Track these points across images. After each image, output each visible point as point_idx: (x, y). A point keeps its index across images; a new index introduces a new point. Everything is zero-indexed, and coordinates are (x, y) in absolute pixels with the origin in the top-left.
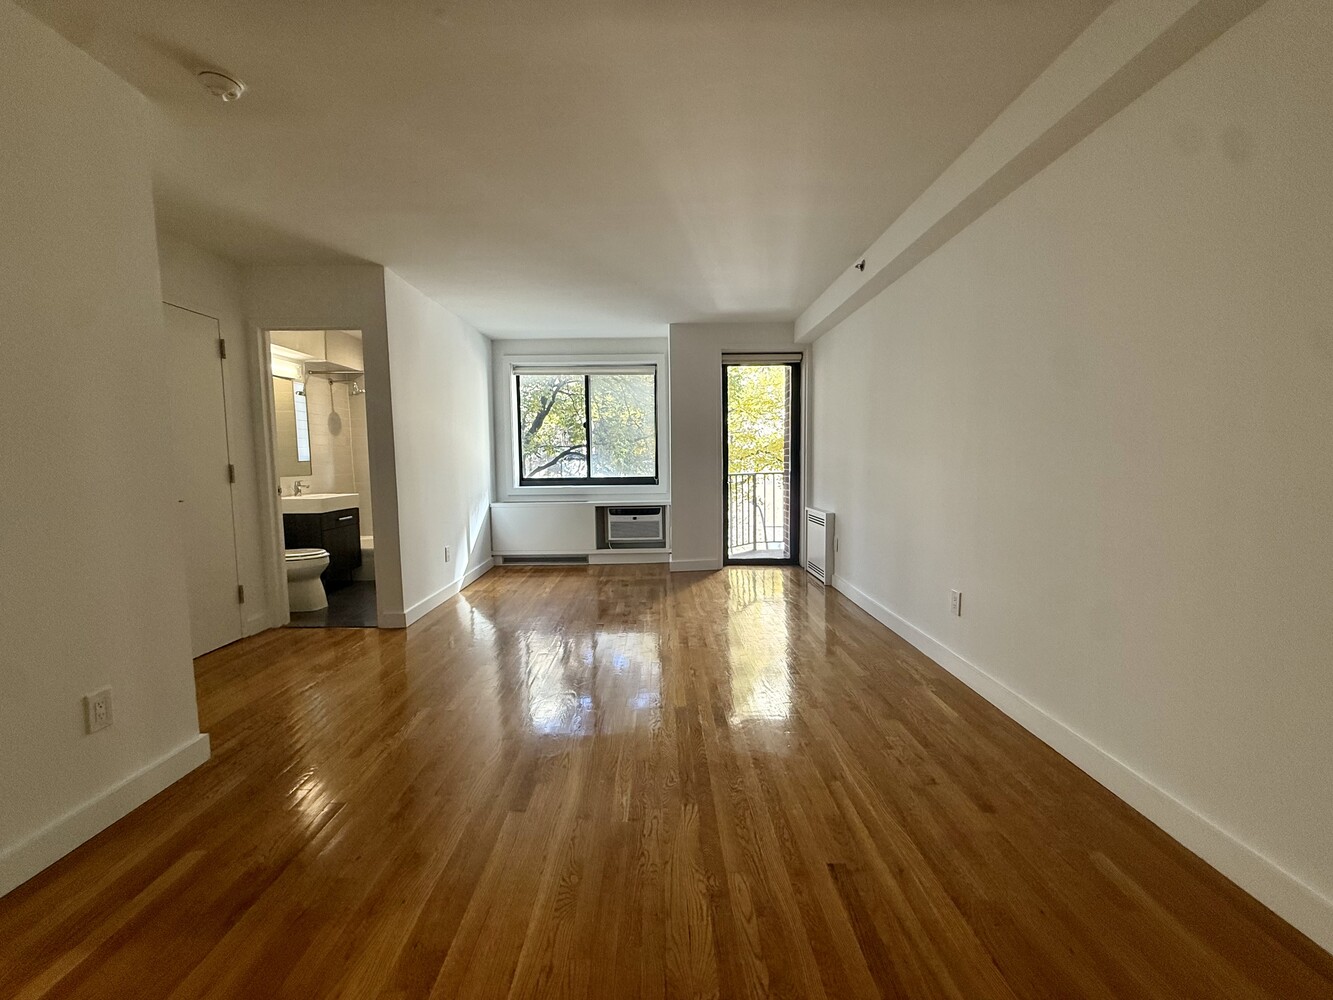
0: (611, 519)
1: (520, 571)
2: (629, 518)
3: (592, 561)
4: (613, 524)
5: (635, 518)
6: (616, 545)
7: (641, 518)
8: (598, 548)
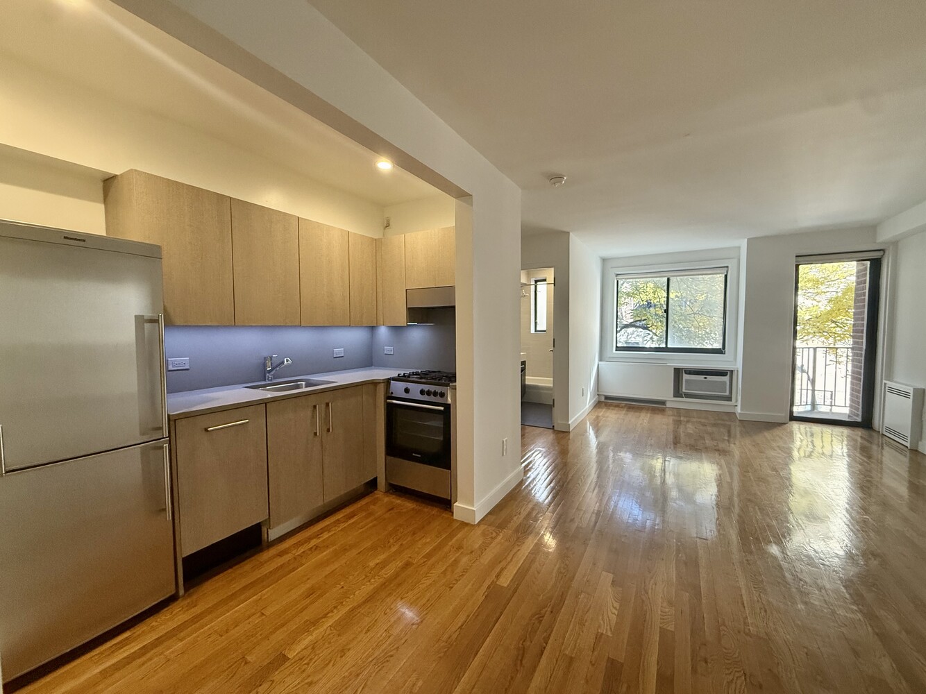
0: (686, 377)
1: (617, 406)
2: (701, 378)
3: (668, 405)
4: (687, 381)
5: (705, 378)
6: (688, 396)
7: (710, 378)
8: (674, 397)
